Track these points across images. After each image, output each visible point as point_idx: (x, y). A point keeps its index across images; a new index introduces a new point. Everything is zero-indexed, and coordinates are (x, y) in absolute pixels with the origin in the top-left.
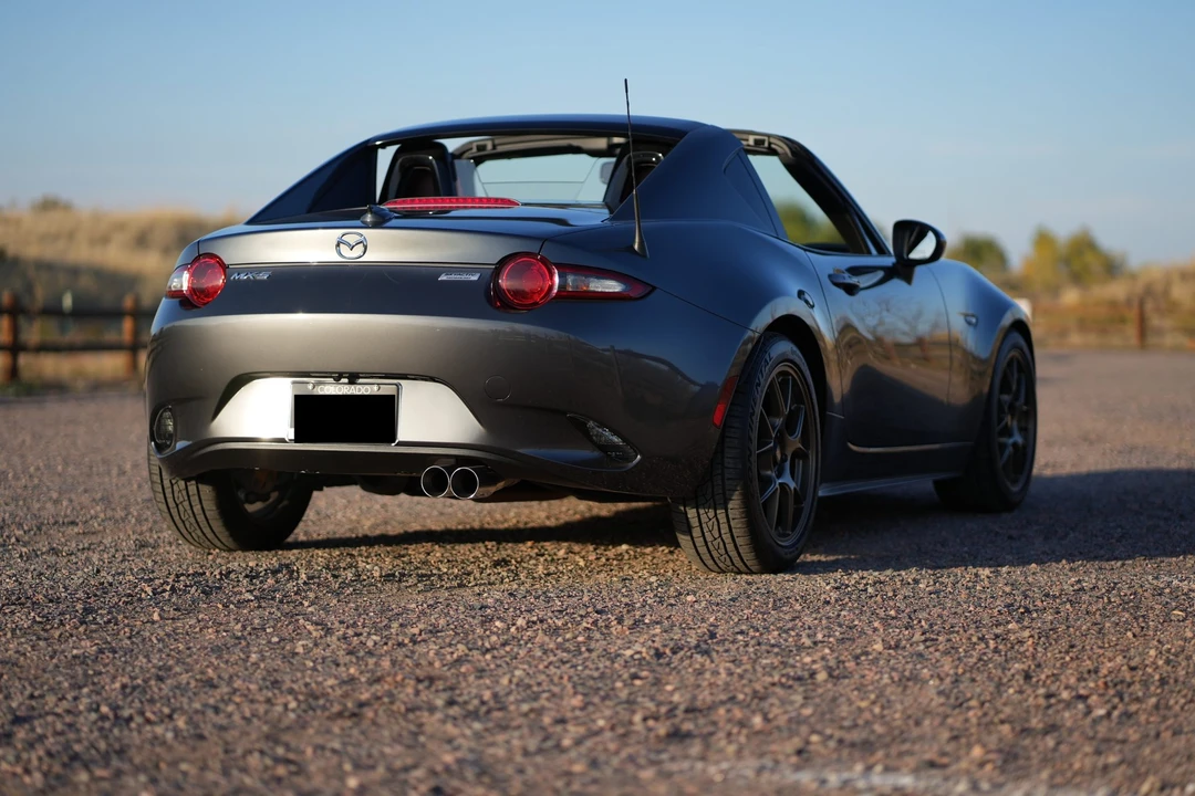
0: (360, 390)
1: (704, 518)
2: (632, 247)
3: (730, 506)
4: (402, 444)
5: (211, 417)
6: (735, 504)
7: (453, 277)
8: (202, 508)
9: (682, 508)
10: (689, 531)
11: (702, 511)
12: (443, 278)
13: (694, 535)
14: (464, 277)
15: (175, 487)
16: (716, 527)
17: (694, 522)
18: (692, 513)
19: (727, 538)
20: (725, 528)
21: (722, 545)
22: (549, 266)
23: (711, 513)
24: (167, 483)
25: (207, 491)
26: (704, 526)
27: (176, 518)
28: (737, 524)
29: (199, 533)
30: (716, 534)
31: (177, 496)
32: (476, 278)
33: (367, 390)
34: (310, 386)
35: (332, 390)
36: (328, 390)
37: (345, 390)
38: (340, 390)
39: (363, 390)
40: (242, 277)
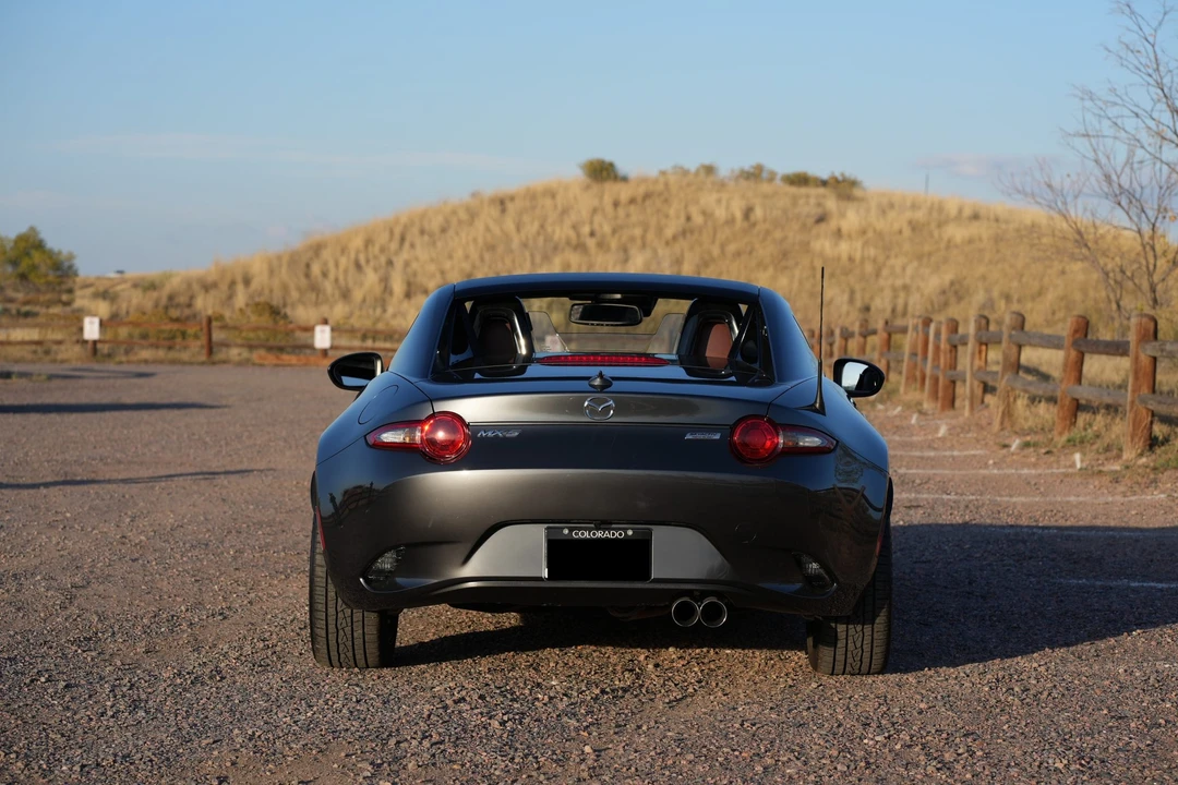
0: (613, 534)
1: (852, 632)
3: (877, 621)
4: (657, 581)
5: (461, 561)
6: (881, 620)
7: (699, 436)
8: (364, 633)
9: (833, 625)
10: (833, 643)
11: (851, 626)
12: (688, 437)
13: (839, 646)
14: (707, 436)
15: (340, 615)
16: (860, 639)
17: (842, 636)
18: (841, 628)
19: (867, 648)
20: (867, 640)
21: (860, 654)
22: (776, 427)
23: (859, 628)
24: (332, 611)
25: (372, 618)
26: (850, 639)
27: (333, 642)
28: (880, 636)
29: (350, 654)
30: (859, 645)
31: (339, 623)
32: (717, 437)
33: (620, 535)
34: (566, 531)
35: (586, 535)
36: (583, 534)
37: (599, 534)
38: (594, 534)
39: (617, 534)
40: (490, 434)
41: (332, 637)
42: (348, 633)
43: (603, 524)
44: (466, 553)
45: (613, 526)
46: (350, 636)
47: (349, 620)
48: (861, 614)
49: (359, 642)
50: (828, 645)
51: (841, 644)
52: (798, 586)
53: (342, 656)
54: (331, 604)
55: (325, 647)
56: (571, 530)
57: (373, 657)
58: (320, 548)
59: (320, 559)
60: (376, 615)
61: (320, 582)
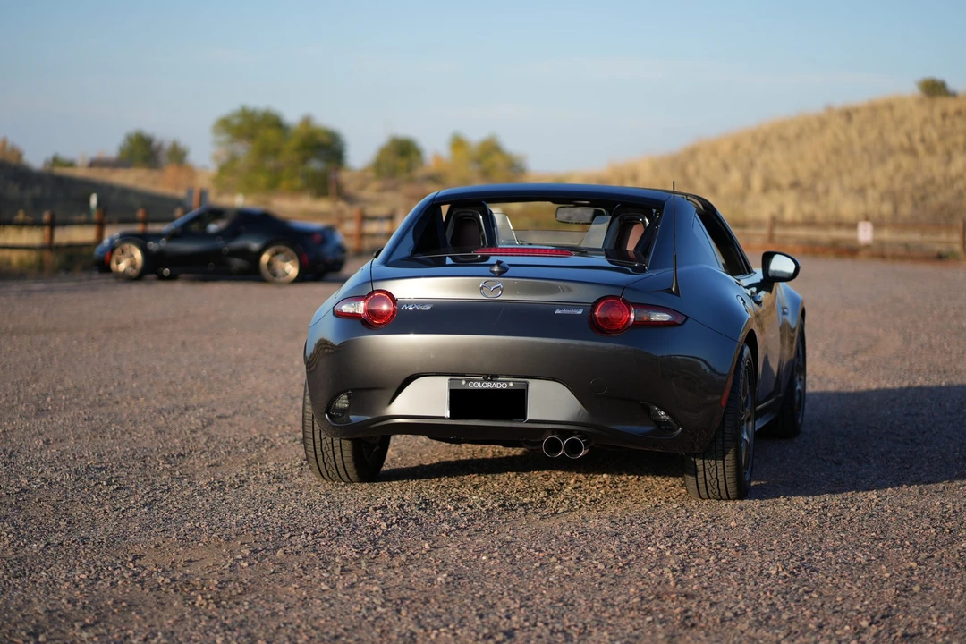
0: (499, 385)
1: (707, 466)
2: (671, 289)
3: (726, 458)
4: (530, 421)
5: (388, 401)
6: (730, 457)
7: (565, 311)
8: (342, 455)
9: (693, 459)
10: (695, 473)
11: (706, 461)
12: (558, 312)
13: (699, 476)
14: (572, 312)
15: (324, 442)
16: (715, 472)
17: (700, 468)
18: (699, 462)
19: (721, 479)
20: (720, 472)
21: (716, 483)
22: (628, 305)
23: (713, 462)
24: (317, 438)
25: (347, 444)
26: (707, 470)
27: (321, 462)
28: (730, 470)
29: (335, 471)
30: (714, 476)
31: (323, 447)
32: (580, 312)
33: (504, 386)
34: (464, 382)
35: (479, 385)
36: (476, 385)
37: (489, 385)
38: (485, 385)
39: (502, 386)
40: (411, 309)
41: (320, 458)
42: (331, 455)
44: (391, 396)
45: (500, 379)
46: (332, 458)
47: (330, 445)
48: (713, 451)
49: (339, 462)
50: (691, 475)
51: (700, 475)
52: (651, 428)
53: (330, 473)
54: (317, 433)
55: (316, 465)
56: (467, 381)
57: (352, 474)
58: (307, 392)
59: (308, 398)
60: (350, 442)
61: (309, 416)
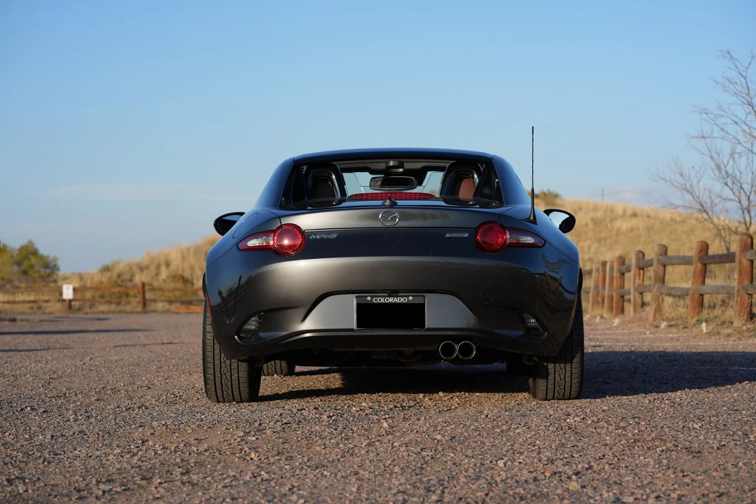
0: (400, 300)
1: (558, 368)
2: (529, 218)
3: (574, 361)
4: (429, 329)
6: (577, 360)
8: (238, 376)
9: (546, 364)
10: (546, 376)
11: (557, 365)
12: (448, 235)
13: (550, 378)
14: (460, 235)
15: (223, 365)
16: (564, 373)
17: (551, 371)
18: (551, 366)
19: (568, 379)
20: (568, 374)
21: (563, 384)
22: (504, 229)
23: (563, 366)
24: (217, 362)
25: (244, 366)
26: (557, 373)
27: (218, 384)
28: (576, 371)
29: (230, 392)
30: (563, 377)
31: (222, 369)
32: (466, 235)
33: (405, 300)
34: (369, 298)
35: (382, 300)
36: (380, 300)
37: (391, 300)
38: (387, 300)
39: (402, 300)
40: (318, 237)
41: (218, 380)
42: (228, 376)
43: (394, 293)
44: (302, 316)
45: (400, 294)
46: (229, 379)
47: (229, 367)
48: (564, 356)
49: (235, 383)
50: (543, 378)
51: (551, 377)
52: (521, 333)
53: (225, 393)
54: (217, 357)
55: (214, 387)
56: (372, 297)
57: (245, 395)
58: (209, 320)
59: (209, 328)
60: (246, 364)
61: (209, 343)
